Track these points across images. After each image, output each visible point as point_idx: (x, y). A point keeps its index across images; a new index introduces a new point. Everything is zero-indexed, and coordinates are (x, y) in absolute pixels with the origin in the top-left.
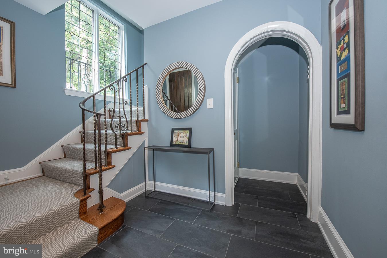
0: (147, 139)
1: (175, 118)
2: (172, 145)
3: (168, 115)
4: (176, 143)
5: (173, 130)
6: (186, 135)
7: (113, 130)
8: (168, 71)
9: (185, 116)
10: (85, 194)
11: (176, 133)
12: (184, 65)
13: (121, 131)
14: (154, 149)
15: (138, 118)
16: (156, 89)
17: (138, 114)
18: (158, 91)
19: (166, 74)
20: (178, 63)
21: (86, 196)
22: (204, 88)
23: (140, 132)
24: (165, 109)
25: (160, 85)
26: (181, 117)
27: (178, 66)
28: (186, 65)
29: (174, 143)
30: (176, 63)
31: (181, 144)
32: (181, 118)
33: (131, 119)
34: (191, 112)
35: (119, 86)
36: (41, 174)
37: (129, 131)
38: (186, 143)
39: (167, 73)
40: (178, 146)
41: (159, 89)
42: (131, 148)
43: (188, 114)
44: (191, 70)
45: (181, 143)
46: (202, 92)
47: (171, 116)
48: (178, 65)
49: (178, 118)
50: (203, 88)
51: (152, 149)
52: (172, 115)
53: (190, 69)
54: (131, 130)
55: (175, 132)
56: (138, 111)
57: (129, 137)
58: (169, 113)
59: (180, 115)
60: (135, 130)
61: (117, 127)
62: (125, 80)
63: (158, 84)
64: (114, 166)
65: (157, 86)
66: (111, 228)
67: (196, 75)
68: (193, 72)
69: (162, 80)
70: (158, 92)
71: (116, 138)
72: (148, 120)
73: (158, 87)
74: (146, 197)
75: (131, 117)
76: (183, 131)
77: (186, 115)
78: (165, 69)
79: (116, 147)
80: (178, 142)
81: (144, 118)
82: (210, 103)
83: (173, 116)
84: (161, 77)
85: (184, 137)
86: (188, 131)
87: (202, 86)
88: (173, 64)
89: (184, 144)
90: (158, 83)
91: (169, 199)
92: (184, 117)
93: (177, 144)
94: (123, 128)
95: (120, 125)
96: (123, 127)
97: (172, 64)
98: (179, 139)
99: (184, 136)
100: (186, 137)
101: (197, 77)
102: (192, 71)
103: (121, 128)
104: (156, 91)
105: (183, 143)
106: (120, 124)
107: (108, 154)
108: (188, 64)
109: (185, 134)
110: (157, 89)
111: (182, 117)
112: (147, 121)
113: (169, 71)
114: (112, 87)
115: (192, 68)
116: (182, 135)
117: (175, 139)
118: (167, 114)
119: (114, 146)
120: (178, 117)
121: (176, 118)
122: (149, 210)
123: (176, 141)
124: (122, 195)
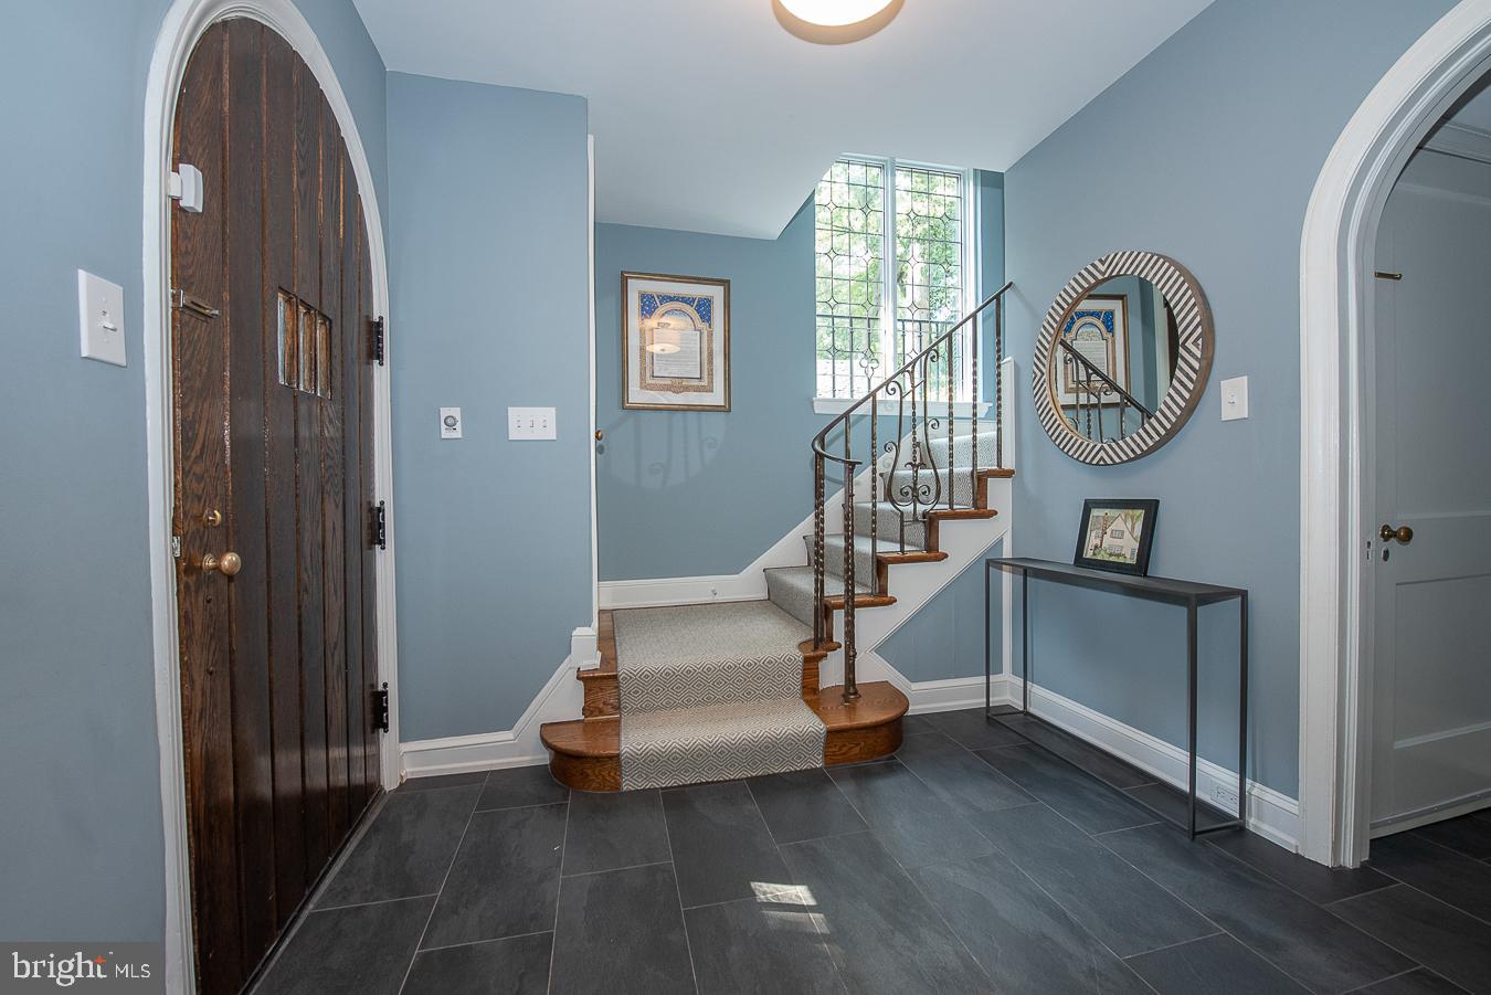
0: (1010, 533)
1: (1094, 462)
2: (1079, 559)
3: (1070, 453)
4: (1094, 554)
5: (1088, 506)
6: (1133, 528)
7: (893, 502)
8: (1071, 297)
9: (1126, 454)
10: (816, 648)
11: (1097, 517)
12: (1124, 264)
13: (918, 505)
14: (1027, 571)
15: (974, 465)
16: (1034, 368)
17: (975, 453)
18: (1040, 371)
19: (1063, 309)
20: (1103, 263)
21: (820, 652)
22: (1200, 342)
23: (981, 511)
24: (1060, 434)
25: (1046, 350)
26: (1112, 459)
27: (1104, 274)
28: (1132, 264)
29: (1088, 554)
30: (1097, 263)
31: (1112, 559)
32: (1115, 463)
33: (951, 472)
34: (1151, 438)
35: (912, 379)
36: (764, 595)
37: (943, 507)
38: (1128, 557)
39: (1066, 306)
40: (1101, 566)
41: (1044, 365)
42: (946, 556)
43: (1138, 446)
44: (1148, 279)
45: (1111, 555)
46: (1193, 355)
47: (1080, 455)
48: (1103, 268)
49: (1102, 463)
50: (1195, 342)
51: (1022, 570)
52: (1083, 453)
53: (1146, 276)
54: (951, 504)
55: (1095, 512)
56: (974, 446)
57: (942, 523)
58: (1073, 445)
59: (1110, 452)
60: (964, 502)
61: (907, 493)
62: (932, 359)
63: (1040, 347)
64: (893, 601)
65: (1036, 355)
66: (857, 745)
67: (1167, 293)
68: (1157, 284)
69: (1052, 331)
70: (1039, 374)
71: (902, 521)
72: (1012, 472)
73: (1039, 359)
74: (988, 718)
75: (951, 464)
76: (1122, 512)
77: (1133, 450)
78: (1062, 293)
79: (902, 551)
80: (1102, 552)
81: (999, 465)
82: (1233, 397)
83: (1086, 458)
84: (1049, 323)
85: (1127, 534)
86: (1140, 513)
87: (1191, 334)
88: (1086, 269)
89: (1121, 560)
90: (1041, 343)
91: (1060, 749)
92: (1125, 458)
93: (1099, 558)
94: (922, 498)
95: (915, 489)
96: (924, 493)
97: (1083, 272)
98: (1108, 540)
99: (1126, 530)
100: (1132, 533)
101: (1171, 299)
102: (1154, 282)
103: (917, 497)
104: (1034, 373)
105: (1118, 555)
106: (915, 484)
107: (881, 565)
108: (1137, 257)
109: (1129, 525)
110: (1036, 365)
111: (1118, 460)
112: (1008, 474)
113: (1074, 295)
114: (892, 385)
115: (1152, 268)
116: (1119, 524)
117: (1092, 539)
118: (1066, 450)
119: (897, 547)
120: (1104, 461)
121: (1097, 464)
122: (977, 752)
123: (1096, 547)
124: (915, 686)
